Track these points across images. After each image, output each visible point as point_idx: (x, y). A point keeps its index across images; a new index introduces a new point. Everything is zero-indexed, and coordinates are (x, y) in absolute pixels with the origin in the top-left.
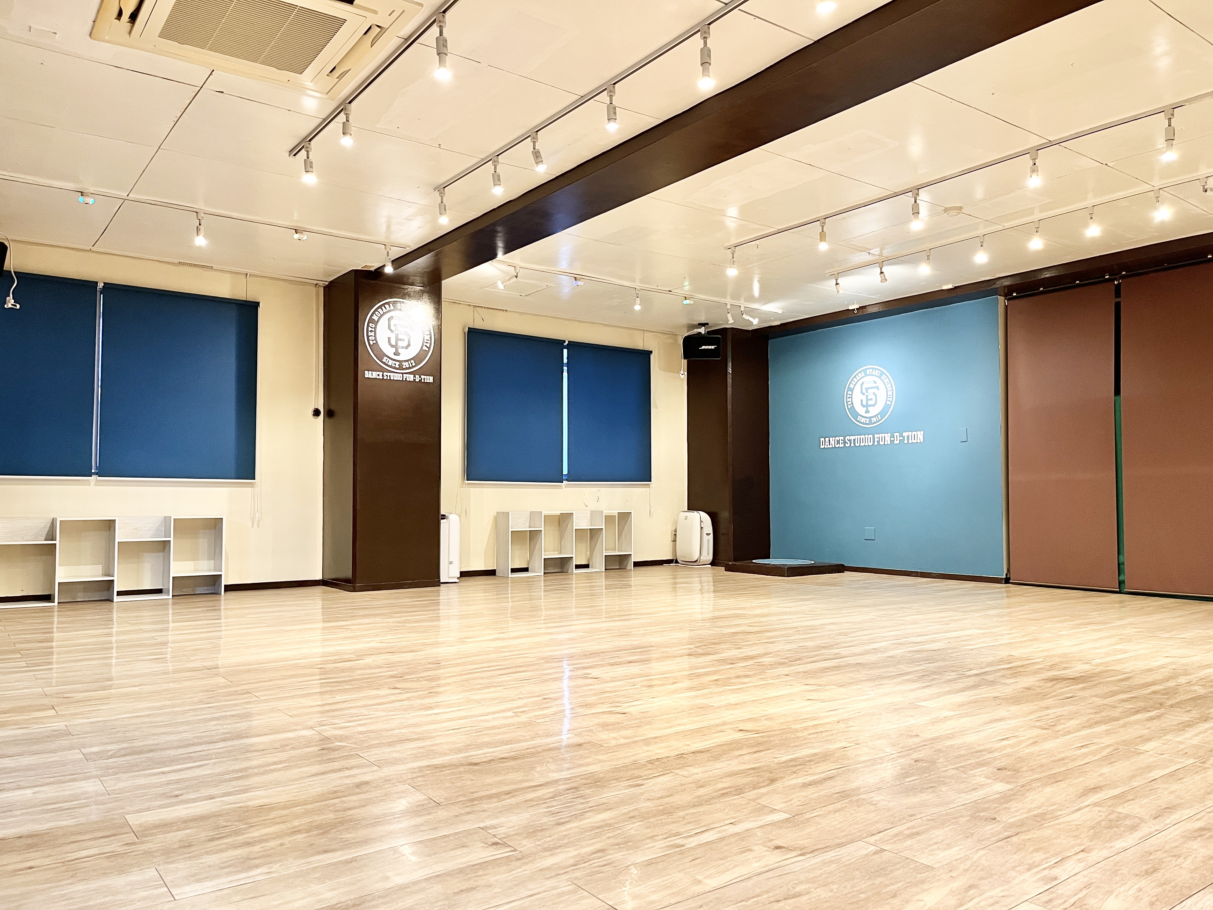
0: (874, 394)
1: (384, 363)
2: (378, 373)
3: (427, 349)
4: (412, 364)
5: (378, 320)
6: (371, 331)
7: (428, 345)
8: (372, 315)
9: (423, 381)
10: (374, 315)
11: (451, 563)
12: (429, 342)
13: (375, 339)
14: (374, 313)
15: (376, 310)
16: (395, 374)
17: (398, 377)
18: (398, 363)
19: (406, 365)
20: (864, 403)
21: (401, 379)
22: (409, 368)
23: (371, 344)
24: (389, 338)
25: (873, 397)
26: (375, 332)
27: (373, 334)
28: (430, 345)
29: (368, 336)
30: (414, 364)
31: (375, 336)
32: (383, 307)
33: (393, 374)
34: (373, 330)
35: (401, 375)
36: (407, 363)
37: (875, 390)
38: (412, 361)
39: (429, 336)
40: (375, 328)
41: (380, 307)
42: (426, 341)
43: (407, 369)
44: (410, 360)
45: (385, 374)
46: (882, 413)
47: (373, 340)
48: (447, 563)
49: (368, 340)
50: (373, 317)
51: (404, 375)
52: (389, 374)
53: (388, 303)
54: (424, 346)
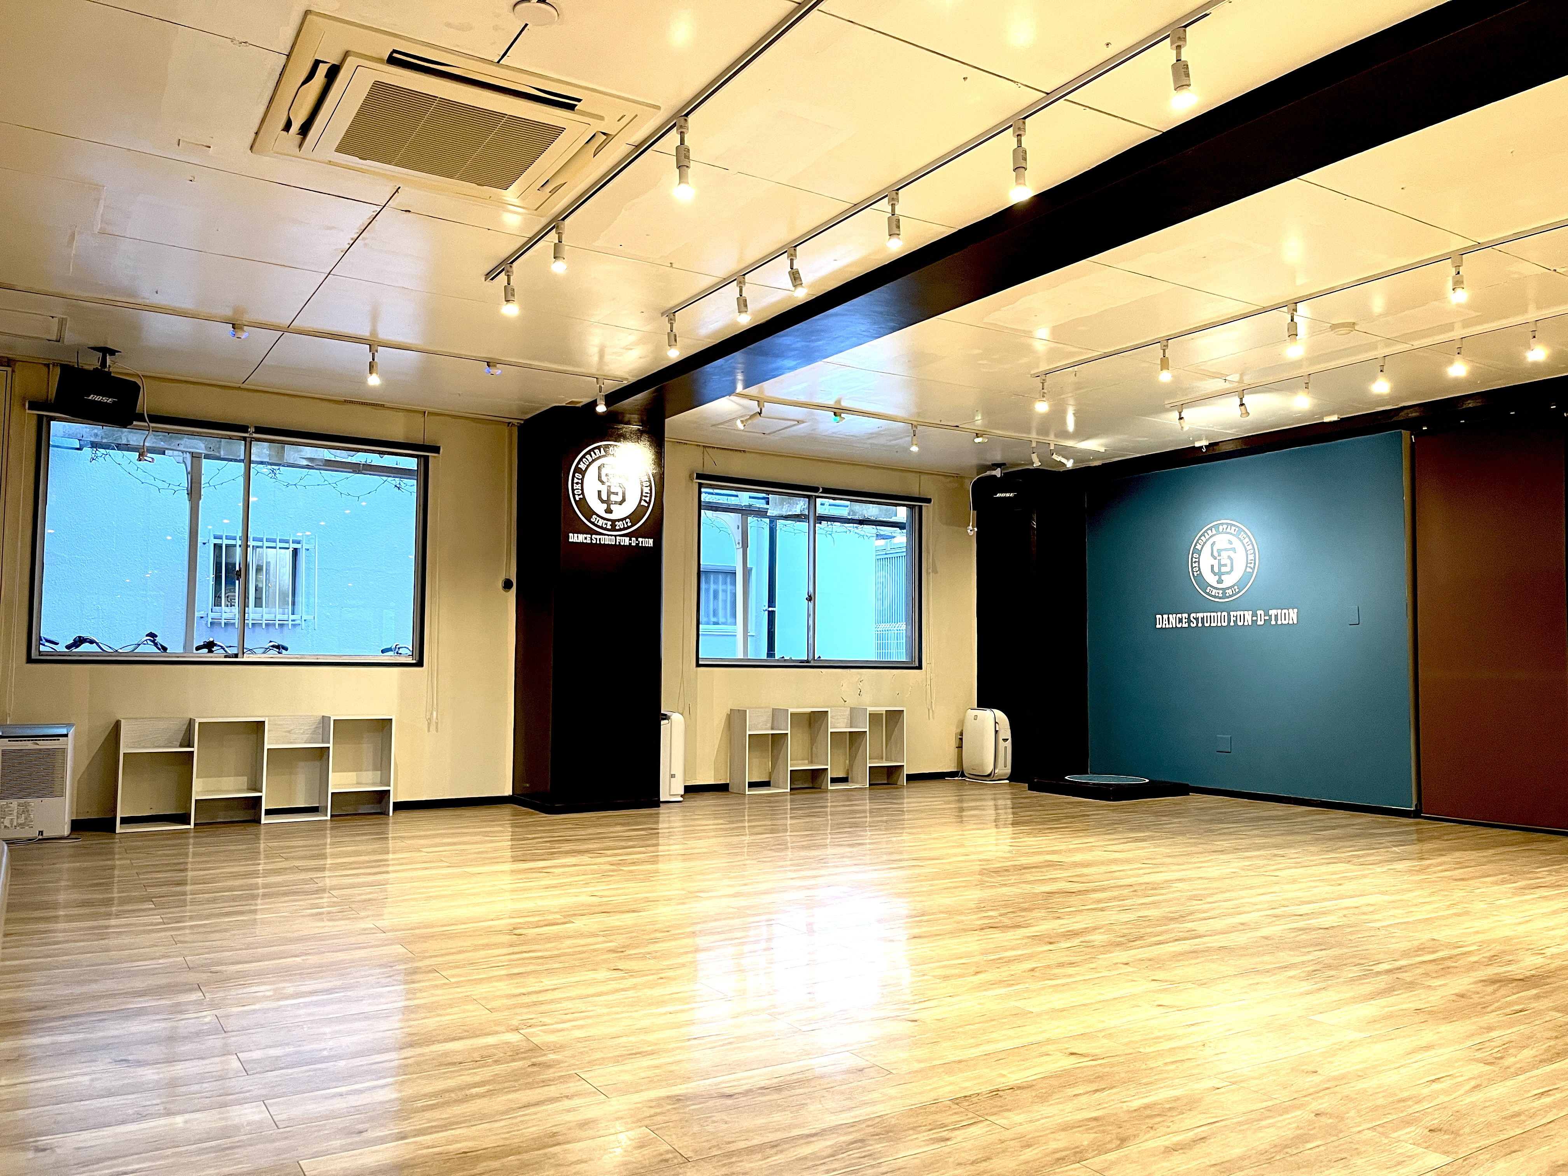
0: (1229, 557)
1: (593, 523)
2: (585, 536)
3: (646, 505)
4: (627, 523)
5: (587, 469)
6: (577, 483)
7: (647, 499)
8: (578, 463)
9: (641, 545)
10: (581, 463)
11: (673, 776)
12: (648, 495)
13: (583, 493)
14: (581, 460)
15: (584, 456)
16: (606, 537)
17: (610, 540)
18: (610, 523)
19: (619, 525)
20: (1216, 570)
21: (614, 543)
22: (625, 529)
23: (577, 499)
24: (599, 492)
25: (1228, 562)
26: (582, 484)
27: (579, 486)
28: (650, 500)
29: (573, 490)
30: (629, 524)
31: (582, 490)
32: (592, 453)
33: (604, 537)
34: (580, 481)
35: (614, 537)
36: (621, 522)
37: (1231, 553)
38: (628, 520)
39: (649, 488)
40: (582, 479)
41: (589, 453)
42: (644, 494)
43: (620, 530)
44: (625, 519)
45: (594, 536)
46: (1240, 584)
47: (579, 495)
48: (668, 776)
49: (574, 495)
50: (579, 466)
51: (618, 538)
52: (598, 537)
53: (599, 448)
54: (643, 501)
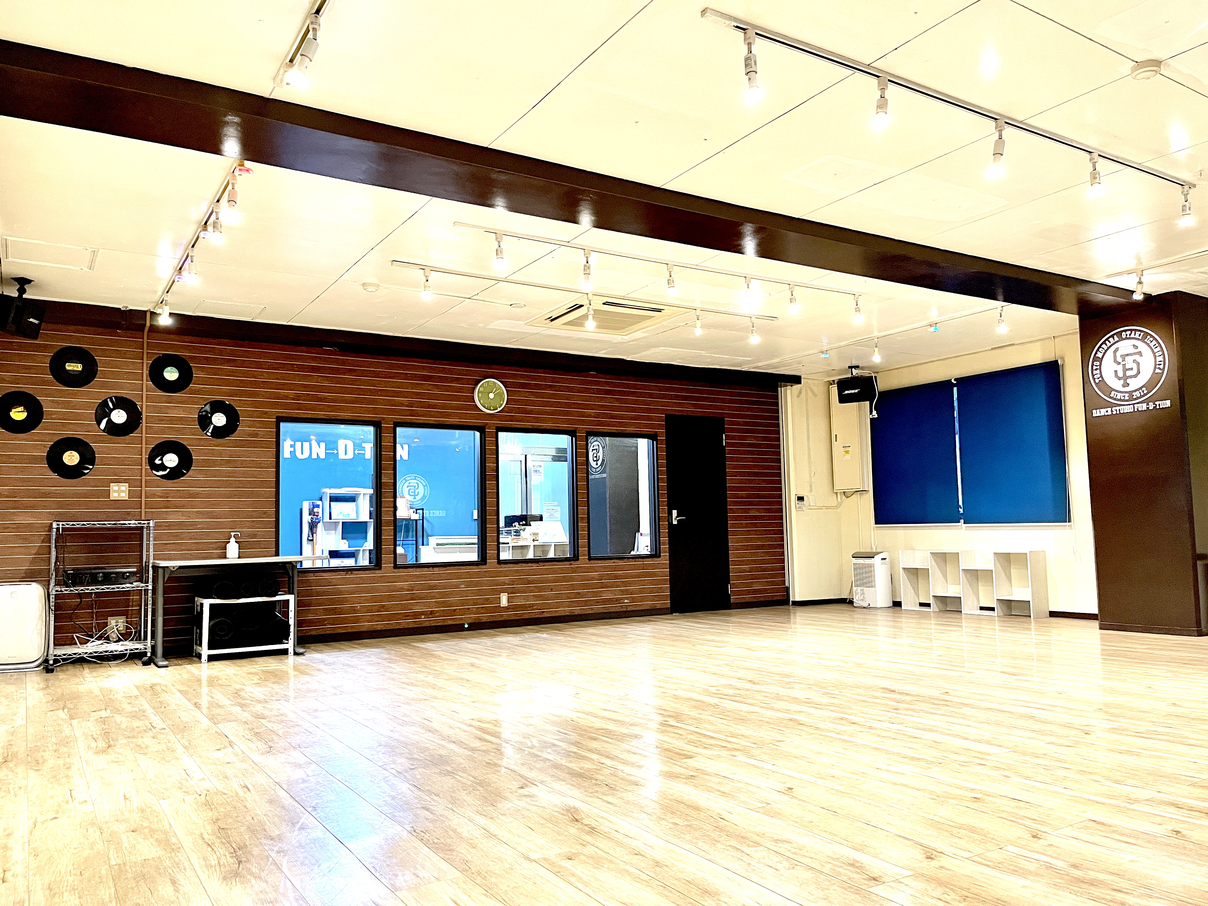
1: (1112, 398)
2: (1106, 409)
3: (1161, 371)
4: (1143, 391)
5: (1103, 356)
7: (1161, 367)
8: (1096, 353)
9: (1158, 407)
10: (1098, 352)
12: (1162, 363)
13: (1101, 376)
14: (1098, 350)
15: (1100, 347)
16: (1125, 407)
17: (1128, 409)
18: (1128, 394)
19: (1137, 394)
21: (1132, 410)
22: (1141, 397)
24: (1116, 372)
26: (1100, 369)
27: (1098, 372)
28: (1165, 366)
29: (1093, 375)
30: (1145, 392)
31: (1100, 373)
33: (1122, 407)
34: (1098, 367)
35: (1132, 406)
36: (1138, 392)
38: (1144, 389)
39: (1162, 357)
40: (1100, 365)
41: (1104, 343)
42: (1158, 363)
43: (1138, 398)
44: (1141, 388)
45: (1114, 409)
47: (1098, 378)
49: (1094, 379)
50: (1097, 355)
51: (1135, 405)
52: (1118, 408)
54: (1157, 369)
